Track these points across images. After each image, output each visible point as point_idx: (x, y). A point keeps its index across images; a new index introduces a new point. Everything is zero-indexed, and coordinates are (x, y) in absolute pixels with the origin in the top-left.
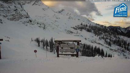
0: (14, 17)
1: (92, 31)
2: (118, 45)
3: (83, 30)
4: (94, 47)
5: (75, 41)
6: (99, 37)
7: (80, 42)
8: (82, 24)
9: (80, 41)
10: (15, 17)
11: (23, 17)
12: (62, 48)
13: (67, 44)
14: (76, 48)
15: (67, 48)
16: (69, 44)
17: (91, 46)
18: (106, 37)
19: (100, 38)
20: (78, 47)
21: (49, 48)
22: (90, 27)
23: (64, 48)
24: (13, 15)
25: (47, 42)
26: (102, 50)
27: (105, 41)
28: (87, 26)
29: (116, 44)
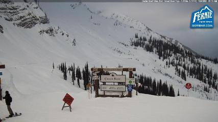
0: (23, 21)
1: (155, 50)
2: (197, 78)
3: (139, 47)
4: (157, 81)
5: (126, 70)
6: (165, 60)
7: (134, 72)
8: (137, 37)
9: (134, 70)
10: (25, 22)
11: (38, 22)
12: (104, 83)
13: (113, 75)
14: (127, 83)
15: (113, 84)
16: (115, 76)
17: (152, 80)
18: (178, 61)
19: (167, 65)
20: (131, 82)
21: (82, 81)
22: (150, 41)
23: (107, 83)
24: (21, 17)
25: (79, 71)
26: (171, 88)
27: (177, 69)
28: (145, 39)
29: (194, 76)
